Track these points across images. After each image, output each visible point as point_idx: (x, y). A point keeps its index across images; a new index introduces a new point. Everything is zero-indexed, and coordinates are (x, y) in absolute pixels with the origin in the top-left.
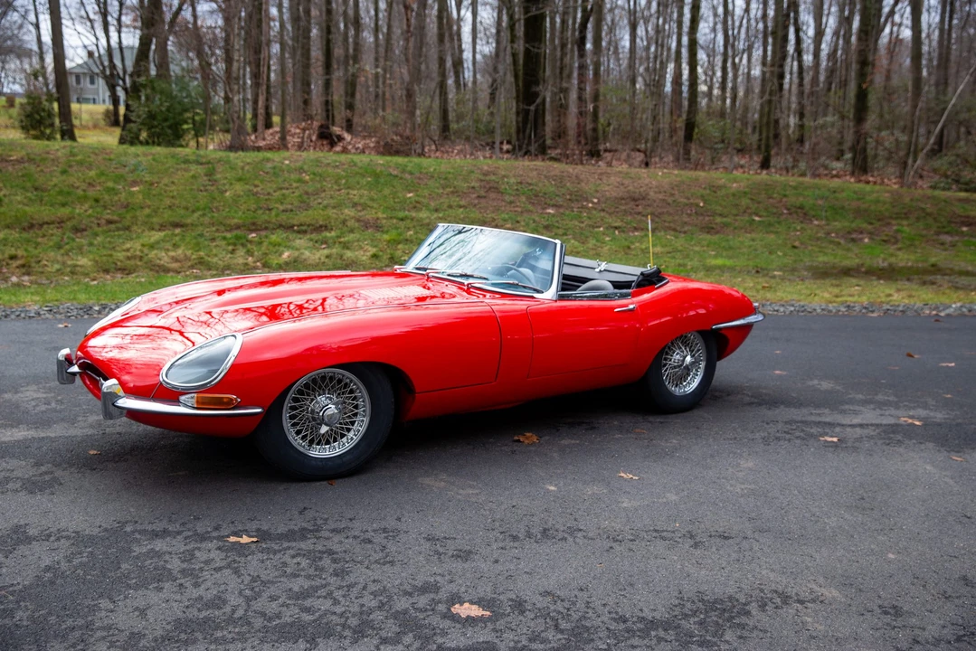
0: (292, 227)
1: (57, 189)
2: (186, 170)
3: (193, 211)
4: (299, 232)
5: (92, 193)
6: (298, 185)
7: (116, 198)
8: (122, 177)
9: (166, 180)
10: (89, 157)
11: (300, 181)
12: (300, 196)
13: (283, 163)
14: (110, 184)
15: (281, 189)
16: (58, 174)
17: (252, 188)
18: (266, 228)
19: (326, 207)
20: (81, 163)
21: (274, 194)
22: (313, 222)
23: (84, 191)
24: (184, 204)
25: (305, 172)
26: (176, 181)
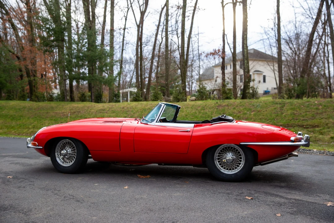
0: (303, 126)
1: (229, 114)
2: (273, 106)
3: (268, 120)
4: (304, 128)
5: (238, 115)
6: (315, 110)
7: (245, 116)
8: (251, 110)
9: (264, 110)
10: (245, 103)
11: (317, 109)
12: (313, 114)
13: (314, 102)
14: (245, 112)
15: (306, 112)
16: (232, 109)
17: (294, 112)
18: (292, 126)
19: (322, 118)
20: (241, 106)
21: (303, 114)
22: (313, 124)
23: (237, 114)
24: (266, 117)
25: (321, 105)
26: (268, 110)
